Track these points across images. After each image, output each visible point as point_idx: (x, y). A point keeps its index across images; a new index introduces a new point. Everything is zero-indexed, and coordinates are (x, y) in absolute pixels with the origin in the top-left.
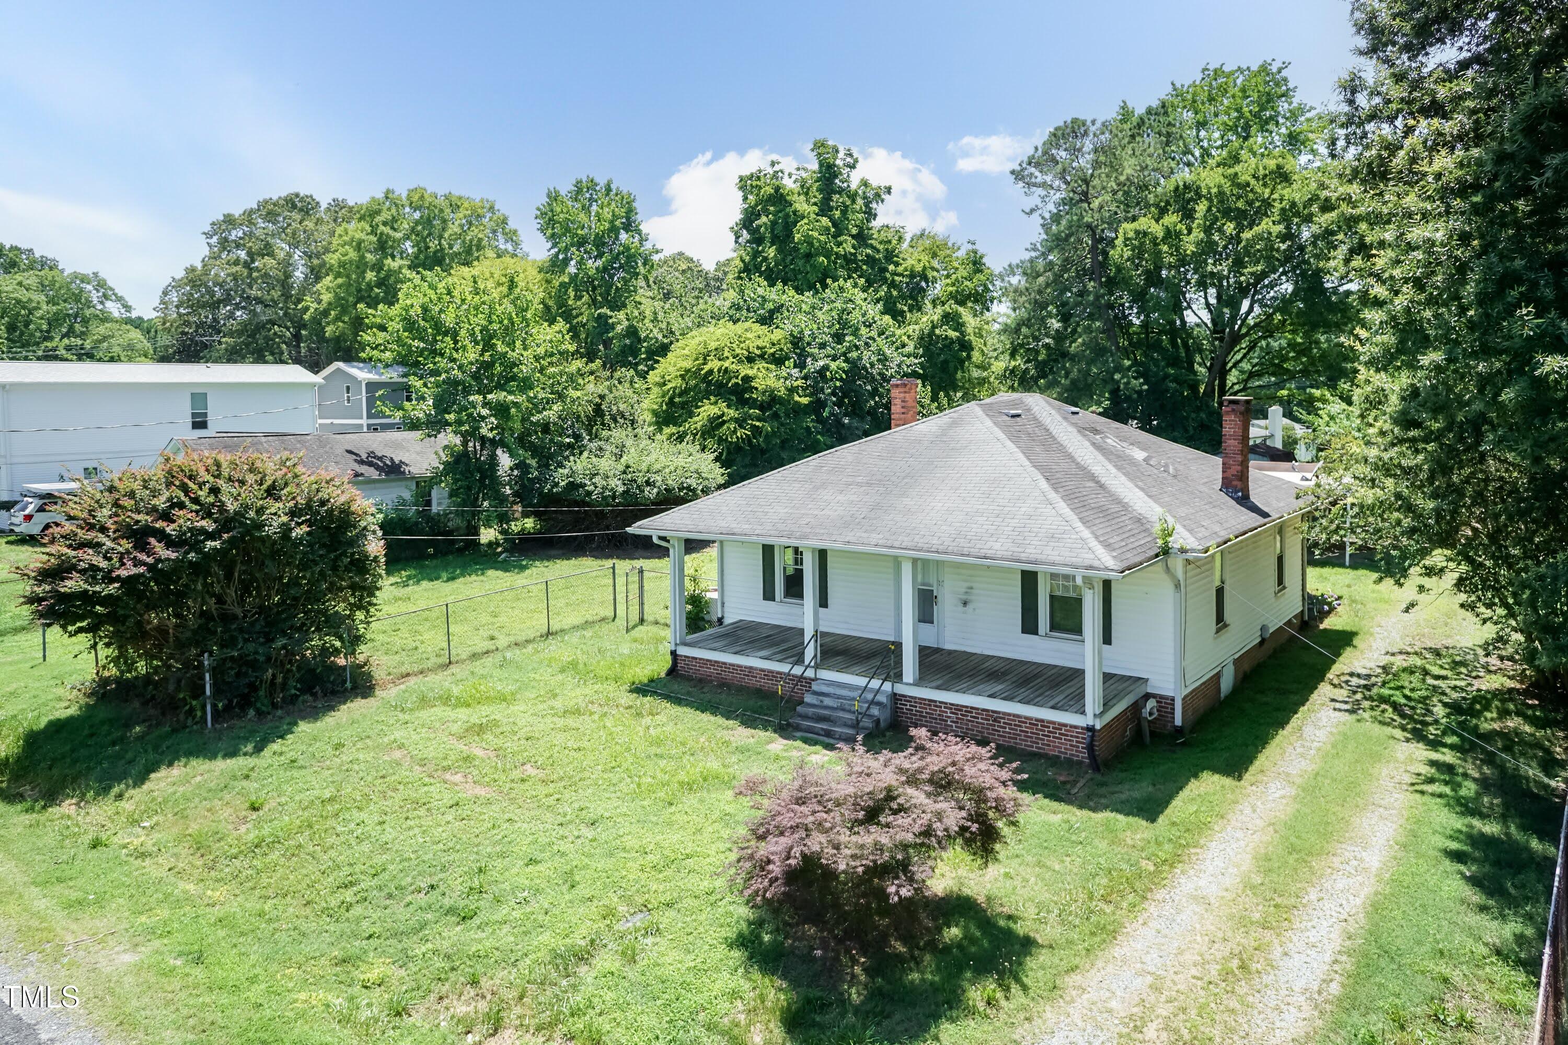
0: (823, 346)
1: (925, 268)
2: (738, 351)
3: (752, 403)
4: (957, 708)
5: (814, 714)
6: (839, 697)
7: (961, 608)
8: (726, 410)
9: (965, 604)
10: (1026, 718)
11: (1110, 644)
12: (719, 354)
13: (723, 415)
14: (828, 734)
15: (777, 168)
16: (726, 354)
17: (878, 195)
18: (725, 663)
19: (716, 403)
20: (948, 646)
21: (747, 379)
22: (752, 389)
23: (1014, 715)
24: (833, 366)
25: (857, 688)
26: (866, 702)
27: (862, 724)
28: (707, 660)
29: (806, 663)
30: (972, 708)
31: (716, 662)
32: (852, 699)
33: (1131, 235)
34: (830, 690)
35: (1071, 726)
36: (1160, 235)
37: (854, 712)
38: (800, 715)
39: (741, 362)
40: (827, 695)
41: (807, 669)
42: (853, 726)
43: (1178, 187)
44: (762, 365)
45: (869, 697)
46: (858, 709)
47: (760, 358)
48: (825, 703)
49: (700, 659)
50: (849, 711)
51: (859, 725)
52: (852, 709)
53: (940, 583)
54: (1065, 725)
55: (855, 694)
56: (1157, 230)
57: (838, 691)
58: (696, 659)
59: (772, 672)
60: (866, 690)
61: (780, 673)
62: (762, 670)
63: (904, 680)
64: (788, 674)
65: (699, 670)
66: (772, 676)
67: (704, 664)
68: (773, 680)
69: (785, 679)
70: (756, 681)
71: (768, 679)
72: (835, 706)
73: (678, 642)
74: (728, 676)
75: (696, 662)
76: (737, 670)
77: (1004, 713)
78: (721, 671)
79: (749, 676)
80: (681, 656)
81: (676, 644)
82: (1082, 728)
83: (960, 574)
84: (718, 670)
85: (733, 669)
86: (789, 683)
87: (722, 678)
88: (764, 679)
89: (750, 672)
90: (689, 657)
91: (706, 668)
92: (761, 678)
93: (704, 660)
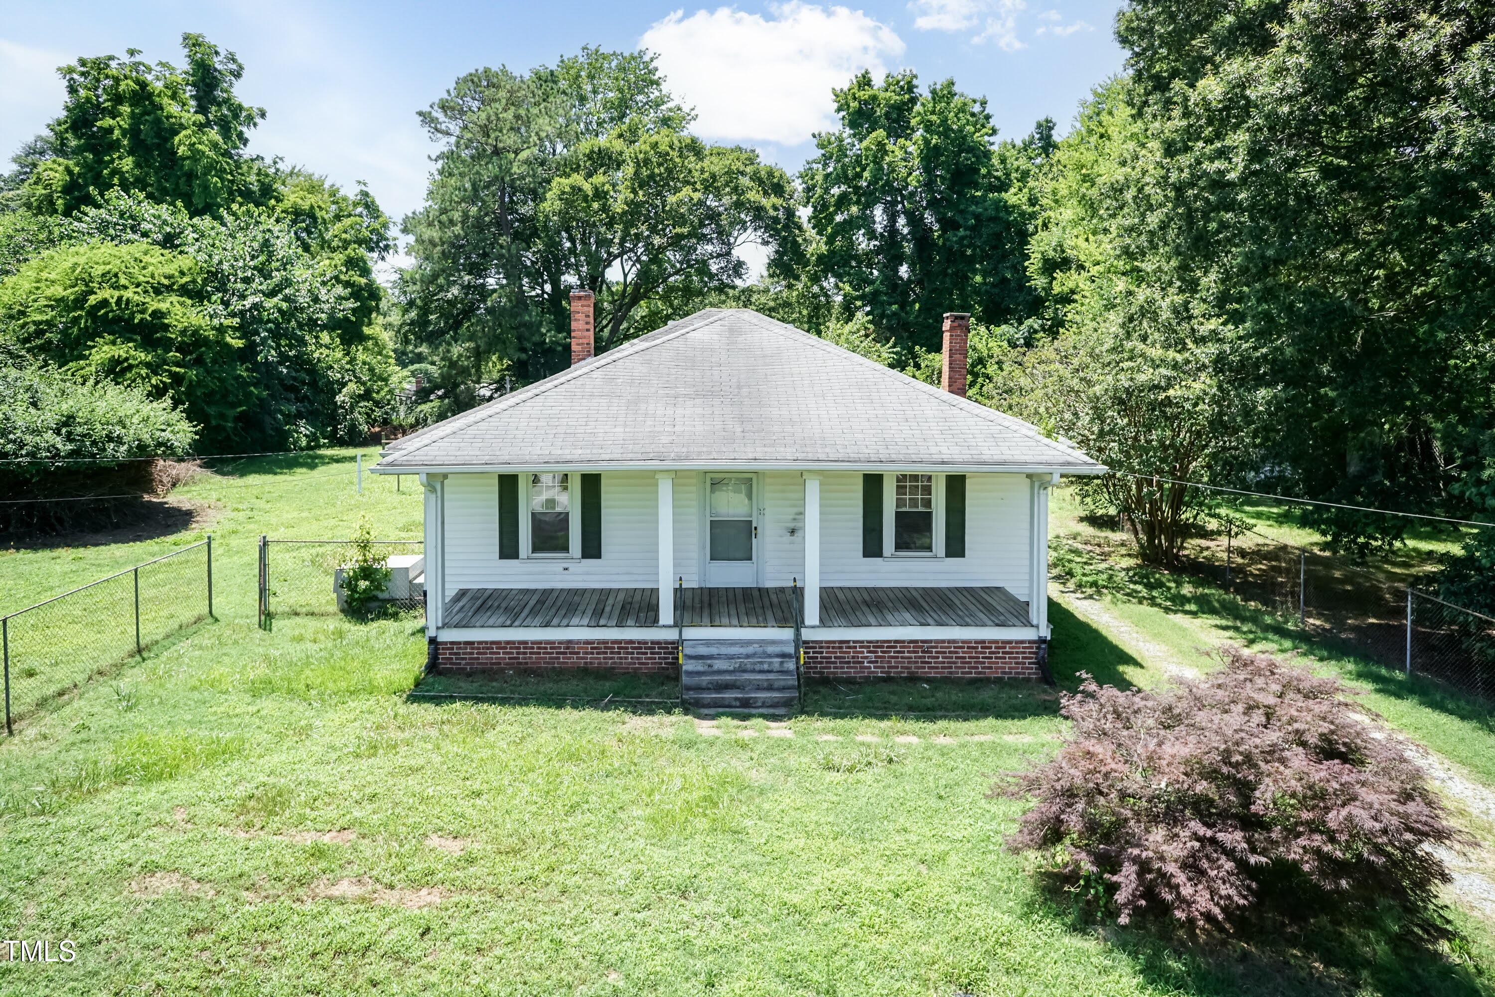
0: (247, 280)
1: (312, 207)
2: (141, 279)
3: (168, 344)
4: (877, 645)
5: (710, 683)
6: (730, 657)
7: (787, 538)
8: (132, 353)
9: (793, 532)
10: (963, 642)
11: (962, 554)
12: (110, 279)
13: (127, 359)
14: (746, 703)
16: (123, 281)
17: (250, 118)
18: (525, 642)
19: (114, 343)
20: (769, 584)
21: (157, 314)
22: (166, 327)
24: (269, 303)
25: (749, 643)
26: (770, 656)
27: (782, 683)
28: (493, 643)
29: (661, 622)
30: (896, 642)
31: (508, 642)
32: (748, 656)
33: (567, 189)
34: (713, 650)
35: (1017, 642)
36: (590, 193)
37: (761, 672)
38: (689, 688)
39: (146, 292)
40: (711, 657)
41: (664, 630)
42: (770, 688)
43: (592, 152)
44: (174, 298)
45: (770, 649)
46: (766, 667)
47: (169, 288)
48: (716, 667)
49: (480, 643)
50: (753, 671)
51: (776, 685)
52: (758, 667)
53: (761, 512)
54: (1010, 642)
55: (750, 650)
56: (587, 187)
57: (724, 650)
58: (472, 643)
59: (605, 642)
60: (762, 642)
61: (619, 642)
62: (587, 642)
63: (807, 623)
64: (631, 642)
65: (478, 659)
66: (605, 648)
67: (488, 648)
68: (606, 653)
69: (627, 648)
70: (578, 658)
71: (598, 653)
72: (731, 669)
73: (440, 624)
74: (530, 658)
75: (473, 649)
76: (546, 648)
77: (938, 641)
78: (518, 653)
79: (565, 653)
80: (445, 643)
81: (437, 628)
82: (1031, 642)
83: (786, 499)
84: (512, 653)
85: (539, 648)
86: (633, 653)
87: (519, 663)
88: (592, 653)
89: (568, 648)
90: (459, 643)
91: (491, 653)
92: (586, 653)
93: (486, 643)
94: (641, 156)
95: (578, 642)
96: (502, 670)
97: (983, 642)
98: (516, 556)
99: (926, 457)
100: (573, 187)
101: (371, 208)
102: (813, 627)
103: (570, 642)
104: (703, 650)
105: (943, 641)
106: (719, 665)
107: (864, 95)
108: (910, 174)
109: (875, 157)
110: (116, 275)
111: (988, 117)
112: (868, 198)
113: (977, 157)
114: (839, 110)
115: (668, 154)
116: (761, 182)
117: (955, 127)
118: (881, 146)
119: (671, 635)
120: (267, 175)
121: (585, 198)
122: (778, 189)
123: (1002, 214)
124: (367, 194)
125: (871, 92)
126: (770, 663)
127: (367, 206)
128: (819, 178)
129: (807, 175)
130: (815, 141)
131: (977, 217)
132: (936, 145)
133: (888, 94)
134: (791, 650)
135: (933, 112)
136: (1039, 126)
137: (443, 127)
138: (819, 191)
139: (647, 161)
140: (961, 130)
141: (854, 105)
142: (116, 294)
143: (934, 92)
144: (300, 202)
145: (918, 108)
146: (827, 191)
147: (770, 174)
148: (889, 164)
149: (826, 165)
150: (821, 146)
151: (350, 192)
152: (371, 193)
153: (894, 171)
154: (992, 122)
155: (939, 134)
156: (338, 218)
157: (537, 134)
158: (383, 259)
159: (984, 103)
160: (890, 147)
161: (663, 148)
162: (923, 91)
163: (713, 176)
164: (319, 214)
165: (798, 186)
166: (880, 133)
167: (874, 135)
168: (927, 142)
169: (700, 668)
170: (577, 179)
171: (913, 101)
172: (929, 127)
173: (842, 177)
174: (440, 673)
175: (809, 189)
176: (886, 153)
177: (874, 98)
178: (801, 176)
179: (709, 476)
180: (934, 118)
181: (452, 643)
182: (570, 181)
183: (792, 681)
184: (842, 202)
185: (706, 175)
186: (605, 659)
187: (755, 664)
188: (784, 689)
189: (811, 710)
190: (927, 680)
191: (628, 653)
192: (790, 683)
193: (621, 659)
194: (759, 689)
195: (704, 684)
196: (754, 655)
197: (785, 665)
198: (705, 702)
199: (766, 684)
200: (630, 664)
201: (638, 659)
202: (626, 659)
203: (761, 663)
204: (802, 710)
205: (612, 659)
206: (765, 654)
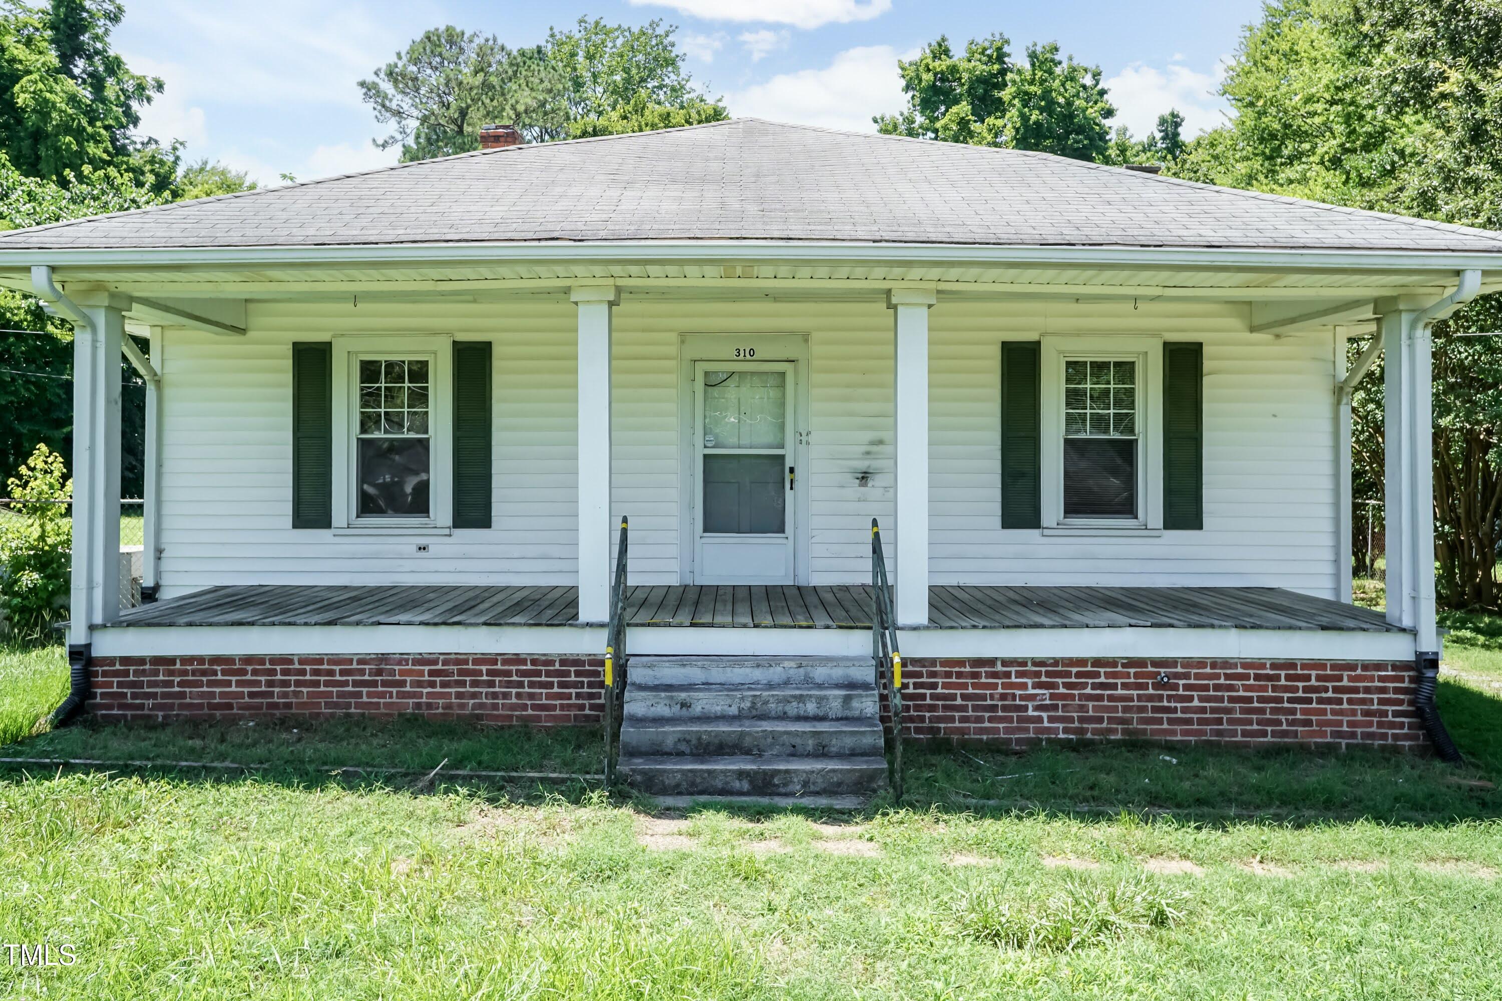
4: (1055, 669)
5: (684, 739)
6: (732, 688)
7: (853, 488)
9: (863, 477)
10: (1247, 665)
11: (1196, 523)
14: (764, 783)
17: (141, 88)
20: (818, 580)
23: (1216, 663)
25: (774, 660)
26: (820, 686)
27: (849, 742)
28: (217, 660)
29: (583, 617)
30: (1098, 662)
31: (249, 660)
32: (770, 686)
34: (695, 674)
35: (1366, 666)
37: (799, 718)
38: (633, 753)
40: (689, 687)
41: (588, 633)
42: (821, 752)
45: (820, 673)
46: (811, 708)
48: (697, 709)
49: (187, 660)
50: (783, 717)
51: (835, 745)
52: (792, 709)
53: (802, 438)
54: (1350, 666)
55: (776, 673)
57: (717, 675)
58: (171, 661)
59: (459, 660)
60: (802, 661)
61: (490, 659)
62: (422, 660)
63: (901, 620)
64: (517, 659)
65: (182, 695)
66: (461, 673)
67: (204, 673)
68: (463, 684)
69: (508, 673)
70: (400, 695)
71: (444, 685)
72: (734, 710)
73: (98, 619)
74: (296, 694)
75: (171, 673)
76: (331, 673)
77: (1188, 663)
78: (270, 684)
79: (374, 684)
80: (111, 661)
81: (92, 628)
82: (1396, 666)
83: (851, 414)
84: (258, 683)
85: (316, 672)
86: (521, 685)
87: (275, 706)
88: (432, 684)
89: (379, 672)
90: (141, 661)
91: (211, 684)
92: (420, 684)
93: (201, 660)
95: (402, 659)
96: (233, 721)
97: (1290, 664)
98: (327, 523)
102: (915, 628)
103: (384, 658)
104: (670, 674)
105: (1201, 663)
106: (703, 702)
107: (940, 65)
111: (1102, 93)
114: (908, 87)
117: (1061, 100)
118: (964, 123)
119: (603, 644)
120: (163, 164)
125: (949, 62)
126: (820, 700)
133: (973, 64)
134: (869, 674)
135: (1032, 82)
136: (1161, 121)
137: (392, 104)
140: (1069, 104)
141: (927, 78)
143: (1033, 57)
157: (513, 107)
159: (1097, 75)
166: (963, 108)
167: (955, 109)
169: (662, 710)
171: (1005, 71)
174: (94, 726)
177: (954, 70)
179: (701, 368)
180: (1033, 88)
181: (126, 660)
183: (874, 737)
186: (459, 695)
187: (786, 700)
188: (853, 754)
189: (918, 806)
190: (1171, 748)
191: (509, 684)
192: (868, 741)
193: (495, 695)
194: (794, 753)
195: (670, 742)
196: (786, 683)
197: (855, 704)
198: (669, 781)
199: (811, 743)
200: (513, 707)
201: (531, 696)
202: (506, 696)
203: (801, 699)
204: (898, 803)
205: (474, 695)
206: (808, 682)
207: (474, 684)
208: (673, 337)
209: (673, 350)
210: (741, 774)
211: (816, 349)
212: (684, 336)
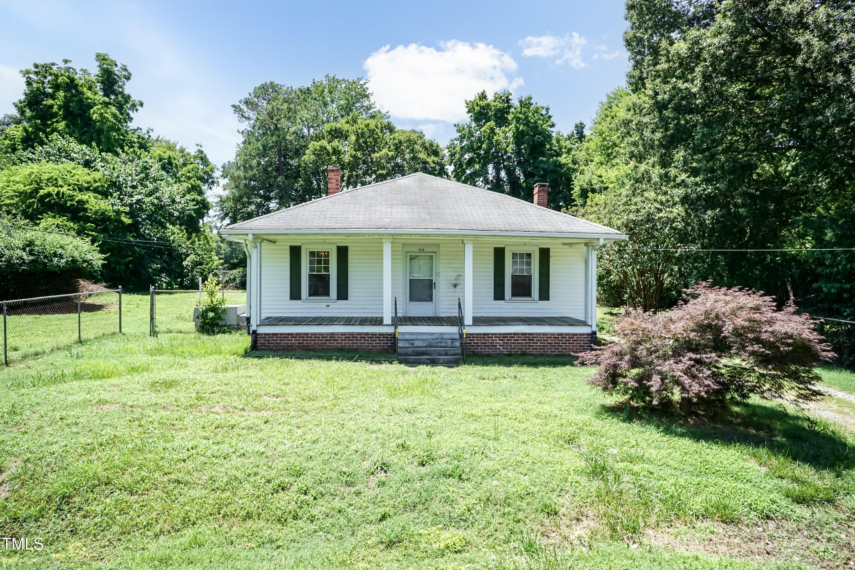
0: (134, 187)
1: (170, 158)
2: (71, 182)
3: (86, 219)
4: (504, 336)
5: (413, 352)
6: (423, 340)
7: (452, 289)
8: (66, 222)
9: (455, 286)
10: (551, 334)
11: (548, 299)
12: (53, 181)
14: (433, 360)
15: (69, 65)
16: (60, 182)
17: (134, 106)
18: (307, 334)
19: (54, 217)
20: (442, 315)
21: (80, 202)
22: (86, 210)
23: (543, 334)
24: (147, 200)
25: (434, 333)
26: (445, 340)
27: (453, 352)
28: (289, 334)
29: (385, 323)
30: (515, 334)
31: (297, 334)
32: (433, 340)
33: (318, 148)
34: (414, 337)
35: (580, 334)
36: (331, 151)
37: (440, 347)
38: (402, 354)
39: (74, 189)
40: (413, 340)
41: (386, 327)
42: (446, 354)
43: (331, 130)
44: (91, 194)
45: (445, 337)
46: (443, 344)
47: (88, 189)
48: (416, 345)
49: (281, 334)
50: (437, 347)
51: (450, 353)
52: (439, 345)
53: (438, 274)
54: (576, 334)
55: (434, 337)
56: (329, 148)
57: (420, 337)
58: (277, 334)
59: (352, 334)
60: (441, 334)
61: (360, 334)
62: (343, 334)
63: (466, 324)
64: (367, 334)
65: (280, 343)
66: (353, 337)
67: (286, 338)
68: (353, 340)
69: (365, 338)
70: (337, 343)
71: (348, 340)
72: (424, 345)
73: (258, 324)
74: (310, 343)
75: (277, 337)
76: (319, 337)
77: (537, 334)
78: (303, 340)
79: (330, 340)
80: (261, 334)
81: (257, 326)
82: (588, 334)
83: (452, 268)
84: (300, 340)
85: (315, 337)
86: (368, 340)
87: (304, 346)
88: (345, 340)
89: (331, 337)
90: (269, 334)
91: (287, 340)
92: (342, 340)
93: (285, 334)
94: (360, 131)
95: (338, 334)
97: (562, 334)
98: (300, 299)
99: (531, 230)
100: (321, 147)
101: (204, 160)
102: (469, 326)
103: (333, 334)
104: (409, 337)
105: (540, 334)
106: (417, 343)
107: (483, 103)
108: (508, 146)
109: (489, 136)
110: (56, 180)
111: (550, 117)
112: (485, 160)
113: (544, 138)
114: (469, 112)
115: (374, 130)
116: (426, 148)
117: (532, 121)
118: (492, 130)
119: (390, 330)
120: (143, 139)
121: (328, 154)
122: (436, 153)
123: (558, 169)
124: (201, 152)
125: (486, 102)
126: (446, 343)
127: (202, 159)
128: (458, 149)
129: (451, 147)
130: (456, 128)
131: (544, 170)
132: (522, 130)
133: (496, 103)
134: (458, 337)
135: (520, 113)
136: (577, 126)
137: (246, 115)
138: (457, 156)
139: (363, 133)
140: (536, 122)
141: (477, 108)
142: (56, 190)
143: (521, 102)
144: (163, 154)
145: (512, 110)
146: (462, 155)
147: (431, 145)
148: (496, 141)
149: (461, 142)
150: (459, 131)
151: (192, 151)
152: (205, 152)
153: (499, 144)
154: (552, 119)
155: (524, 125)
156: (185, 165)
157: (301, 119)
158: (211, 188)
159: (547, 109)
160: (497, 130)
161: (372, 127)
162: (515, 102)
163: (400, 142)
164: (173, 161)
165: (446, 152)
166: (492, 123)
167: (488, 124)
168: (517, 128)
169: (407, 345)
170: (324, 143)
171: (509, 107)
172: (518, 120)
173: (470, 149)
174: (257, 350)
175: (452, 155)
176: (495, 134)
177: (488, 105)
178: (448, 148)
179: (409, 254)
180: (521, 116)
181: (265, 334)
182: (320, 143)
183: (459, 351)
184: (470, 162)
185: (396, 141)
186: (352, 343)
187: (437, 343)
188: (454, 355)
189: (469, 364)
190: (532, 355)
191: (366, 340)
192: (457, 352)
193: (362, 343)
194: (440, 355)
195: (409, 352)
196: (437, 339)
197: (455, 344)
198: (410, 361)
199: (444, 352)
200: (366, 346)
201: (371, 343)
202: (365, 343)
203: (441, 342)
204: (465, 364)
205: (356, 343)
206: (443, 339)
207: (356, 340)
208: (401, 245)
209: (400, 249)
210: (427, 359)
211: (442, 249)
212: (404, 245)
